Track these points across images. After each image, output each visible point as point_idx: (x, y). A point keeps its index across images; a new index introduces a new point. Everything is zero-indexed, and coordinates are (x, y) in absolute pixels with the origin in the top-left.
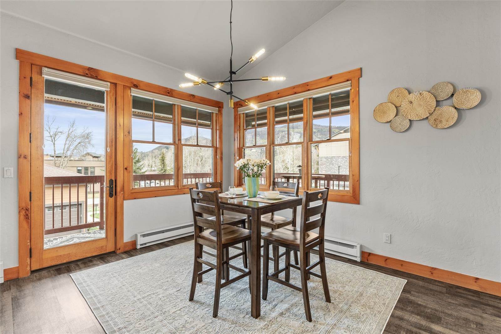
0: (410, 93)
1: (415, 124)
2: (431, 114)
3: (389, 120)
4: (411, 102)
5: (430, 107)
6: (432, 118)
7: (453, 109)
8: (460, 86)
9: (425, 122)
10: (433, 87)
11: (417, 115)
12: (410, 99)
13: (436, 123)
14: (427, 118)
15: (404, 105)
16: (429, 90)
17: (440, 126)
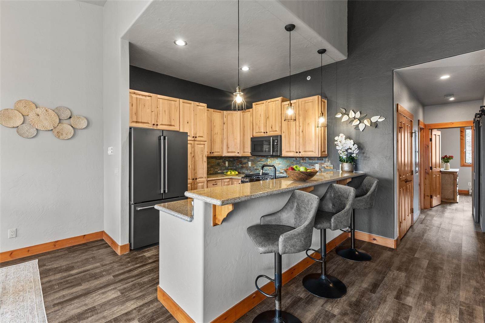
0: (37, 108)
1: (41, 133)
2: (55, 128)
3: (15, 126)
4: (38, 115)
5: (54, 122)
6: (56, 131)
7: (71, 127)
8: (75, 113)
9: (50, 133)
10: (56, 108)
11: (43, 126)
12: (37, 112)
13: (59, 135)
14: (52, 130)
15: (32, 116)
16: (53, 109)
17: (61, 137)
